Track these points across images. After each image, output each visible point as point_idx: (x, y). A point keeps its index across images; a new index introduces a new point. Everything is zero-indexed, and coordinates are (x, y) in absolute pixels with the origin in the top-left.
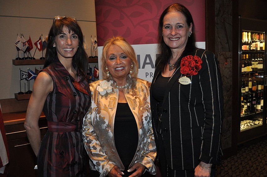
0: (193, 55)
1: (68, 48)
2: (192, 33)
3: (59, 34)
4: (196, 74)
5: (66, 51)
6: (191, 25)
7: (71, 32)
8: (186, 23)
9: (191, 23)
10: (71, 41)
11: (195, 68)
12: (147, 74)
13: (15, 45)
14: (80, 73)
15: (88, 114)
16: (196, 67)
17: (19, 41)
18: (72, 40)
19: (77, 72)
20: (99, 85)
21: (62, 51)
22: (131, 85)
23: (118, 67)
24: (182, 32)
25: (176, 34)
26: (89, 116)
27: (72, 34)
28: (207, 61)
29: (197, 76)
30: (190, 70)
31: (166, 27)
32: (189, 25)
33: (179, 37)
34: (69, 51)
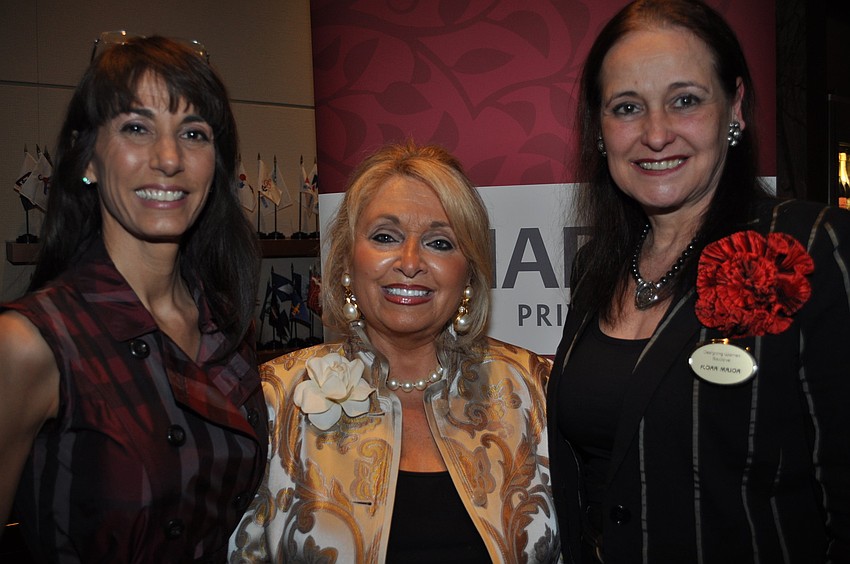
0: (763, 230)
1: (157, 188)
2: (743, 125)
3: (115, 114)
4: (785, 325)
5: (149, 203)
6: (741, 91)
7: (182, 104)
8: (716, 82)
9: (739, 81)
10: (180, 155)
11: (773, 298)
12: (525, 312)
13: (16, 187)
14: (214, 321)
15: (249, 520)
16: (784, 292)
17: (28, 175)
18: (185, 150)
19: (201, 309)
20: (306, 377)
21: (127, 202)
22: (459, 374)
23: (401, 286)
24: (698, 128)
25: (669, 139)
26: (254, 530)
27: (188, 120)
28: (841, 262)
29: (790, 336)
30: (747, 307)
31: (618, 107)
32: (730, 90)
33: (685, 154)
34: (165, 202)
